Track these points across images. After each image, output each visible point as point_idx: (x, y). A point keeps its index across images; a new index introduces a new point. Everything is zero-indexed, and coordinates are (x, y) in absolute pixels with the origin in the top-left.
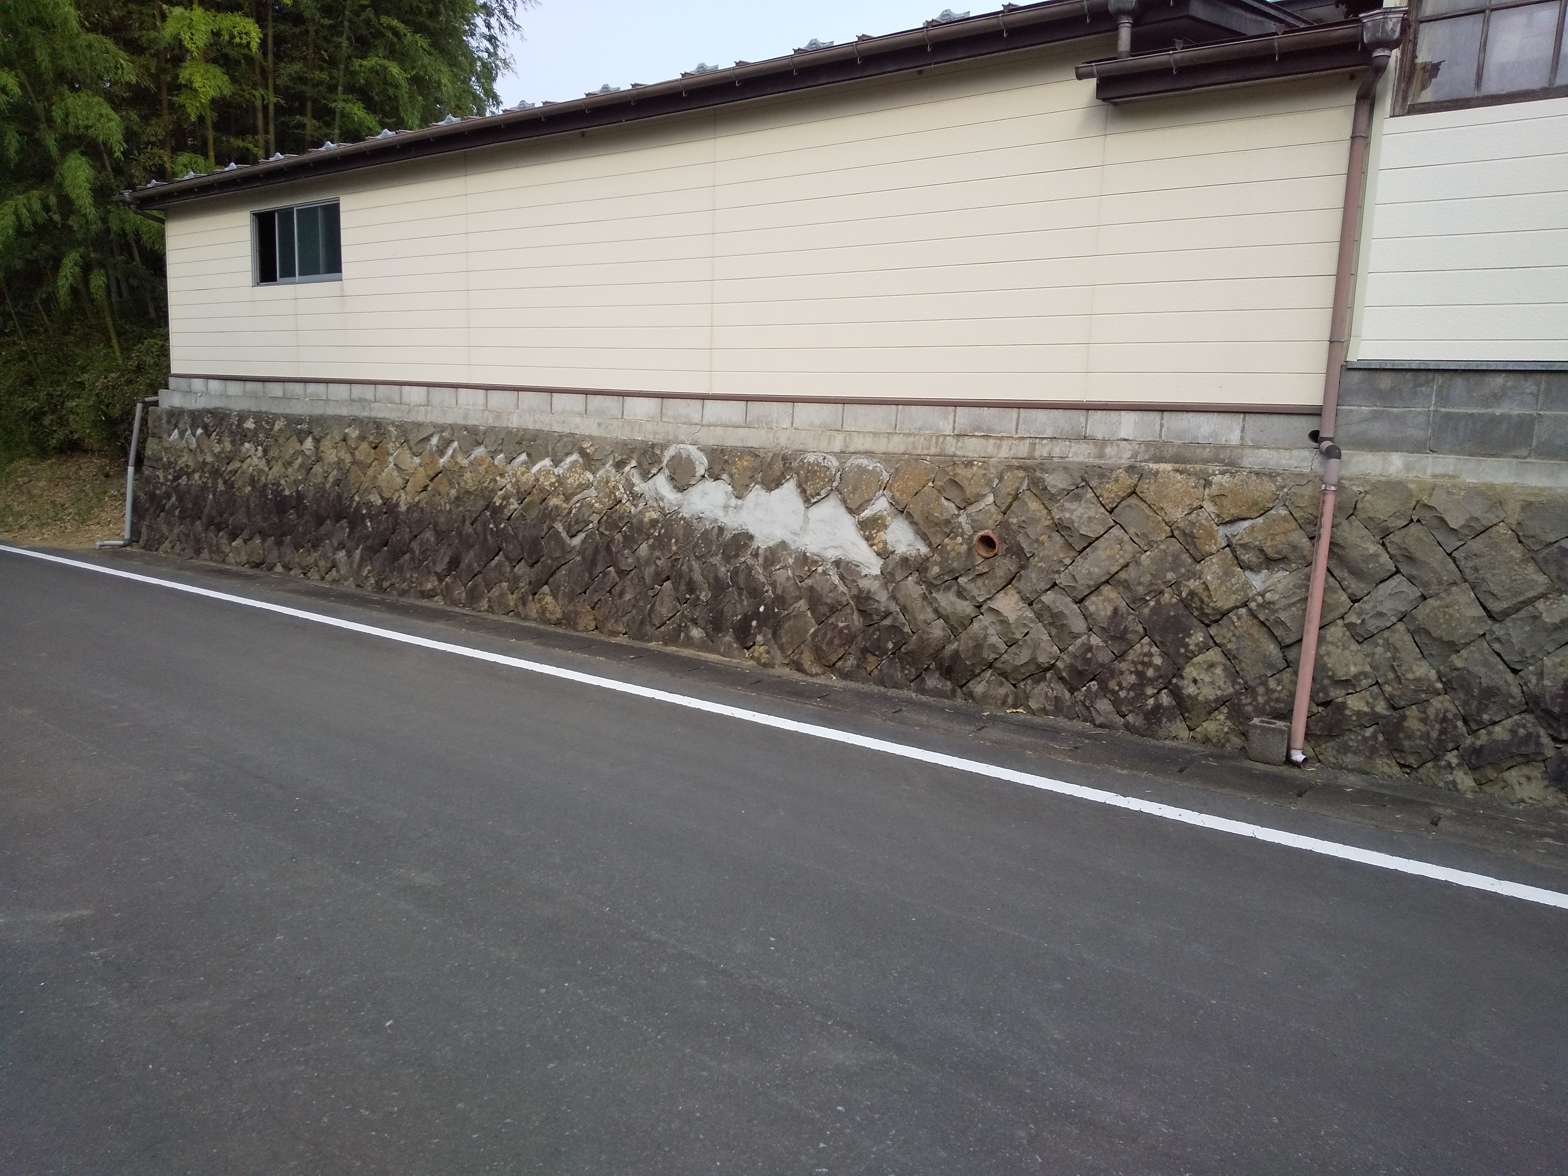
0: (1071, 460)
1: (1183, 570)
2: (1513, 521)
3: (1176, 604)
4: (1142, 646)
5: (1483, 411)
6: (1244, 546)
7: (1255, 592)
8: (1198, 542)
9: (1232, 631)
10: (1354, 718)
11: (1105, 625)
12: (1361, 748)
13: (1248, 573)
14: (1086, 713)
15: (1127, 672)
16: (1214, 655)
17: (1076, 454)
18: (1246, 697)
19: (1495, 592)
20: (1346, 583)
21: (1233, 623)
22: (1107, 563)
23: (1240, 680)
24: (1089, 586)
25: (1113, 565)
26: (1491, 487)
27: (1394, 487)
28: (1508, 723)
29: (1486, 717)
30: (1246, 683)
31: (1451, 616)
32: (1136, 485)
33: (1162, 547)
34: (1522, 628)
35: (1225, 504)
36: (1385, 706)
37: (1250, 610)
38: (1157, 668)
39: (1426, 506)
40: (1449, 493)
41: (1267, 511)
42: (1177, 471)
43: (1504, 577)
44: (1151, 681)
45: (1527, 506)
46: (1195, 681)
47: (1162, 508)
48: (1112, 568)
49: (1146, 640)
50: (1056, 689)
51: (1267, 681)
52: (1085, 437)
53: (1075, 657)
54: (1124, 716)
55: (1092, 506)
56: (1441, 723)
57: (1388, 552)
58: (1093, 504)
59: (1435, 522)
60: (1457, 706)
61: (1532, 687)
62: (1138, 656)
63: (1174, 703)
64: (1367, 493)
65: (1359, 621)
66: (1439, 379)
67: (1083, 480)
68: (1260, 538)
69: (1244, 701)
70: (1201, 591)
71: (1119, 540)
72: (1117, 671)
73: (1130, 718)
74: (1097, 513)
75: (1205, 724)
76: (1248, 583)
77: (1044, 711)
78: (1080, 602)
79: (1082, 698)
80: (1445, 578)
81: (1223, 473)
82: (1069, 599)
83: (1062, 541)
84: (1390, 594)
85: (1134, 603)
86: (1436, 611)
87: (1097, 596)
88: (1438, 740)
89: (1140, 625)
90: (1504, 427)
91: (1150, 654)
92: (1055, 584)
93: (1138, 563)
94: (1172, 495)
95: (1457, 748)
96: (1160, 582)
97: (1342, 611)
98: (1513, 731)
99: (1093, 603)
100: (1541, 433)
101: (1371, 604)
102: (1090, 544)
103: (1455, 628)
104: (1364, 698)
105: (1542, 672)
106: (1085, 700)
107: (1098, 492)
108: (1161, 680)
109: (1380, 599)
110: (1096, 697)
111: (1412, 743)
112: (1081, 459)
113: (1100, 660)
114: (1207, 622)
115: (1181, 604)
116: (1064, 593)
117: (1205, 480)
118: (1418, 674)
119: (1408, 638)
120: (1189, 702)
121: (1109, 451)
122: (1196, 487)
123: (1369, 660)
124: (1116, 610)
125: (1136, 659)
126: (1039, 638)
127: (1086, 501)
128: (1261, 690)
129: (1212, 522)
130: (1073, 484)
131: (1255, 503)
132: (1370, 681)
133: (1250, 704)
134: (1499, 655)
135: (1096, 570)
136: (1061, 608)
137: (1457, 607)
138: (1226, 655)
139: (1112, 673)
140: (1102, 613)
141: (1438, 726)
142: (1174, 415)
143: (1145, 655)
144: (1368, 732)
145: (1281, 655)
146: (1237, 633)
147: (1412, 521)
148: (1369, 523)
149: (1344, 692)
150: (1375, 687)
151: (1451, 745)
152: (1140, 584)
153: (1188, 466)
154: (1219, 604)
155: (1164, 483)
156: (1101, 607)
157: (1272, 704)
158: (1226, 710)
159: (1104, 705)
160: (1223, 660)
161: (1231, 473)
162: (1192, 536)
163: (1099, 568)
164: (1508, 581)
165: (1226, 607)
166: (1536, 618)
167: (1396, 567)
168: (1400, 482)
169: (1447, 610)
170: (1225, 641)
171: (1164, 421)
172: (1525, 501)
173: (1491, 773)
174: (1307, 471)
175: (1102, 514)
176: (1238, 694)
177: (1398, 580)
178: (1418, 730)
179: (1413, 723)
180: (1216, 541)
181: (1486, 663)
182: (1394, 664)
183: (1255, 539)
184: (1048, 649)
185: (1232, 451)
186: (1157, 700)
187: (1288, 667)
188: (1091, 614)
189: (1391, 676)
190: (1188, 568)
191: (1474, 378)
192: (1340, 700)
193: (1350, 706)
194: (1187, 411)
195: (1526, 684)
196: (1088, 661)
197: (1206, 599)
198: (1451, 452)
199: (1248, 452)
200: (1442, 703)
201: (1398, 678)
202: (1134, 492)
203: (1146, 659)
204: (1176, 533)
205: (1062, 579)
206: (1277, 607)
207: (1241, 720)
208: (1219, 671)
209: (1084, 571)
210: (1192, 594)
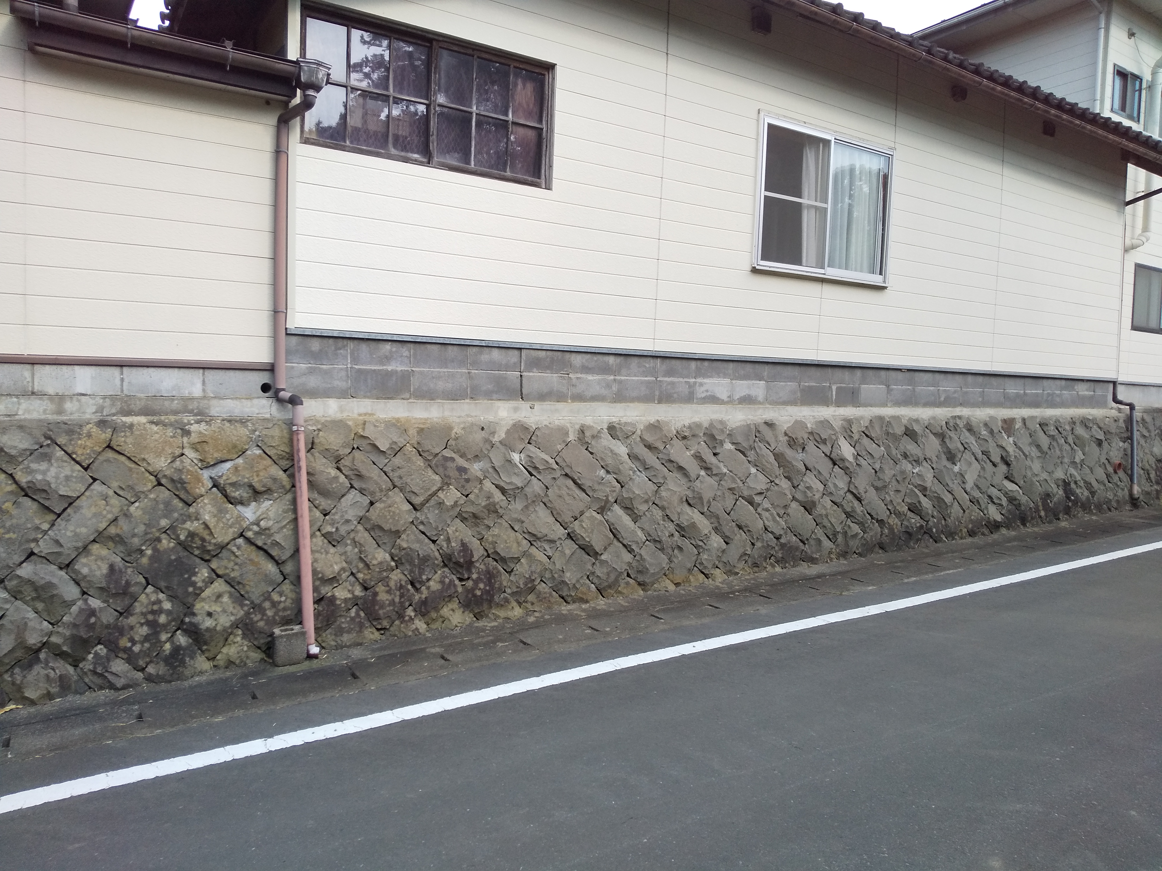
0: (23, 417)
1: (176, 515)
2: (414, 441)
3: (174, 548)
4: (147, 595)
5: (381, 368)
6: (233, 485)
7: (248, 523)
8: (188, 487)
9: (233, 561)
10: (343, 605)
11: (104, 585)
12: (352, 626)
13: (240, 508)
14: (99, 681)
15: (138, 625)
16: (219, 586)
17: (27, 411)
18: (256, 615)
19: (415, 491)
20: (317, 502)
21: (233, 553)
22: (94, 520)
23: (247, 602)
24: (77, 548)
25: (101, 522)
26: (398, 420)
27: (338, 425)
28: (437, 577)
29: (424, 577)
30: (252, 602)
31: (394, 512)
32: (111, 440)
33: (152, 496)
34: (433, 512)
35: (207, 449)
36: (360, 590)
37: (248, 540)
38: (169, 613)
39: (362, 436)
40: (375, 426)
41: (244, 452)
42: (152, 422)
43: (418, 480)
44: (164, 627)
45: (421, 431)
46: (210, 614)
47: (144, 459)
48: (100, 525)
49: (150, 589)
50: (58, 668)
51: (270, 595)
52: (33, 393)
53: (75, 626)
54: (143, 670)
55: (65, 464)
56: (399, 591)
57: (343, 474)
58: (66, 462)
59: (369, 448)
60: (406, 575)
61: (445, 550)
62: (146, 607)
63: (191, 641)
64: (319, 430)
65: (334, 530)
66: (351, 344)
67: (48, 437)
68: (247, 476)
69: (255, 619)
70: (201, 531)
71: (102, 495)
72: (126, 627)
73: (151, 669)
74: (73, 471)
75: (225, 650)
76: (240, 517)
77: (50, 696)
78: (67, 566)
79: (91, 667)
80: (384, 487)
81: (198, 422)
82: (54, 568)
83: (35, 506)
84: (351, 505)
85: (130, 555)
86: (383, 511)
87: (86, 556)
88: (400, 602)
89: (141, 576)
90: (394, 379)
91: (159, 602)
92: (32, 554)
93: (127, 515)
94: (152, 445)
95: (410, 605)
96: (154, 530)
97: (319, 524)
98: (442, 582)
99: (85, 565)
100: (415, 383)
101: (339, 514)
102: (70, 504)
103: (398, 520)
104: (346, 587)
105: (449, 538)
106: (95, 668)
107: (70, 449)
108: (173, 623)
109: (344, 509)
110: (108, 660)
111: (384, 611)
112: (35, 416)
113: (105, 621)
114: (208, 558)
115: (179, 547)
116: (45, 561)
117: (182, 429)
118: (379, 560)
119: (366, 534)
120: (207, 635)
121: (69, 406)
122: (174, 437)
123: (343, 557)
124: (112, 568)
125: (144, 610)
126: (24, 618)
127: (57, 460)
128: (267, 605)
129: (196, 467)
130: (36, 443)
131: (235, 446)
132: (347, 574)
133: (261, 619)
134: (423, 533)
135: (84, 530)
136: (48, 578)
137: (396, 506)
138: (229, 583)
139: (121, 631)
140: (98, 573)
141: (398, 593)
142: (134, 370)
143: (154, 603)
144: (353, 612)
145: (278, 571)
146: (238, 561)
147: (353, 448)
148: (326, 452)
149: (331, 587)
150: (351, 577)
151: (407, 604)
152: (134, 535)
153: (163, 418)
154: (220, 540)
155: (141, 435)
156: (94, 567)
157: (281, 614)
158: (240, 632)
159: (119, 666)
160: (228, 588)
161: (206, 422)
162: (182, 482)
163: (86, 527)
164: (421, 482)
165: (226, 541)
166: (441, 504)
167: (350, 484)
168: (341, 421)
169: (390, 509)
170: (227, 571)
171: (125, 376)
172: (418, 427)
173: (434, 615)
174: (268, 416)
175: (79, 471)
176: (248, 614)
177: (353, 493)
178: (387, 600)
179: (383, 596)
180: (203, 484)
181: (419, 541)
182: (362, 556)
183: (244, 477)
184: (38, 627)
185: (199, 403)
186: (172, 643)
187: (285, 579)
188: (85, 577)
189: (361, 565)
190: (182, 512)
191: (373, 344)
192: (329, 594)
193: (338, 597)
194: (148, 367)
195: (441, 548)
196: (91, 627)
197: (208, 538)
198: (365, 397)
199: (214, 402)
200: (396, 575)
201: (367, 566)
202: (109, 447)
203: (155, 607)
204: (163, 481)
205: (43, 547)
206: (272, 531)
207: (256, 636)
208: (225, 599)
209: (69, 534)
210: (192, 535)
